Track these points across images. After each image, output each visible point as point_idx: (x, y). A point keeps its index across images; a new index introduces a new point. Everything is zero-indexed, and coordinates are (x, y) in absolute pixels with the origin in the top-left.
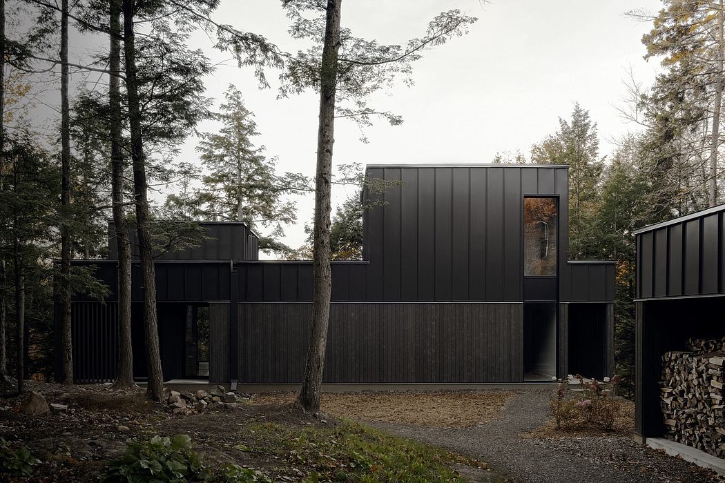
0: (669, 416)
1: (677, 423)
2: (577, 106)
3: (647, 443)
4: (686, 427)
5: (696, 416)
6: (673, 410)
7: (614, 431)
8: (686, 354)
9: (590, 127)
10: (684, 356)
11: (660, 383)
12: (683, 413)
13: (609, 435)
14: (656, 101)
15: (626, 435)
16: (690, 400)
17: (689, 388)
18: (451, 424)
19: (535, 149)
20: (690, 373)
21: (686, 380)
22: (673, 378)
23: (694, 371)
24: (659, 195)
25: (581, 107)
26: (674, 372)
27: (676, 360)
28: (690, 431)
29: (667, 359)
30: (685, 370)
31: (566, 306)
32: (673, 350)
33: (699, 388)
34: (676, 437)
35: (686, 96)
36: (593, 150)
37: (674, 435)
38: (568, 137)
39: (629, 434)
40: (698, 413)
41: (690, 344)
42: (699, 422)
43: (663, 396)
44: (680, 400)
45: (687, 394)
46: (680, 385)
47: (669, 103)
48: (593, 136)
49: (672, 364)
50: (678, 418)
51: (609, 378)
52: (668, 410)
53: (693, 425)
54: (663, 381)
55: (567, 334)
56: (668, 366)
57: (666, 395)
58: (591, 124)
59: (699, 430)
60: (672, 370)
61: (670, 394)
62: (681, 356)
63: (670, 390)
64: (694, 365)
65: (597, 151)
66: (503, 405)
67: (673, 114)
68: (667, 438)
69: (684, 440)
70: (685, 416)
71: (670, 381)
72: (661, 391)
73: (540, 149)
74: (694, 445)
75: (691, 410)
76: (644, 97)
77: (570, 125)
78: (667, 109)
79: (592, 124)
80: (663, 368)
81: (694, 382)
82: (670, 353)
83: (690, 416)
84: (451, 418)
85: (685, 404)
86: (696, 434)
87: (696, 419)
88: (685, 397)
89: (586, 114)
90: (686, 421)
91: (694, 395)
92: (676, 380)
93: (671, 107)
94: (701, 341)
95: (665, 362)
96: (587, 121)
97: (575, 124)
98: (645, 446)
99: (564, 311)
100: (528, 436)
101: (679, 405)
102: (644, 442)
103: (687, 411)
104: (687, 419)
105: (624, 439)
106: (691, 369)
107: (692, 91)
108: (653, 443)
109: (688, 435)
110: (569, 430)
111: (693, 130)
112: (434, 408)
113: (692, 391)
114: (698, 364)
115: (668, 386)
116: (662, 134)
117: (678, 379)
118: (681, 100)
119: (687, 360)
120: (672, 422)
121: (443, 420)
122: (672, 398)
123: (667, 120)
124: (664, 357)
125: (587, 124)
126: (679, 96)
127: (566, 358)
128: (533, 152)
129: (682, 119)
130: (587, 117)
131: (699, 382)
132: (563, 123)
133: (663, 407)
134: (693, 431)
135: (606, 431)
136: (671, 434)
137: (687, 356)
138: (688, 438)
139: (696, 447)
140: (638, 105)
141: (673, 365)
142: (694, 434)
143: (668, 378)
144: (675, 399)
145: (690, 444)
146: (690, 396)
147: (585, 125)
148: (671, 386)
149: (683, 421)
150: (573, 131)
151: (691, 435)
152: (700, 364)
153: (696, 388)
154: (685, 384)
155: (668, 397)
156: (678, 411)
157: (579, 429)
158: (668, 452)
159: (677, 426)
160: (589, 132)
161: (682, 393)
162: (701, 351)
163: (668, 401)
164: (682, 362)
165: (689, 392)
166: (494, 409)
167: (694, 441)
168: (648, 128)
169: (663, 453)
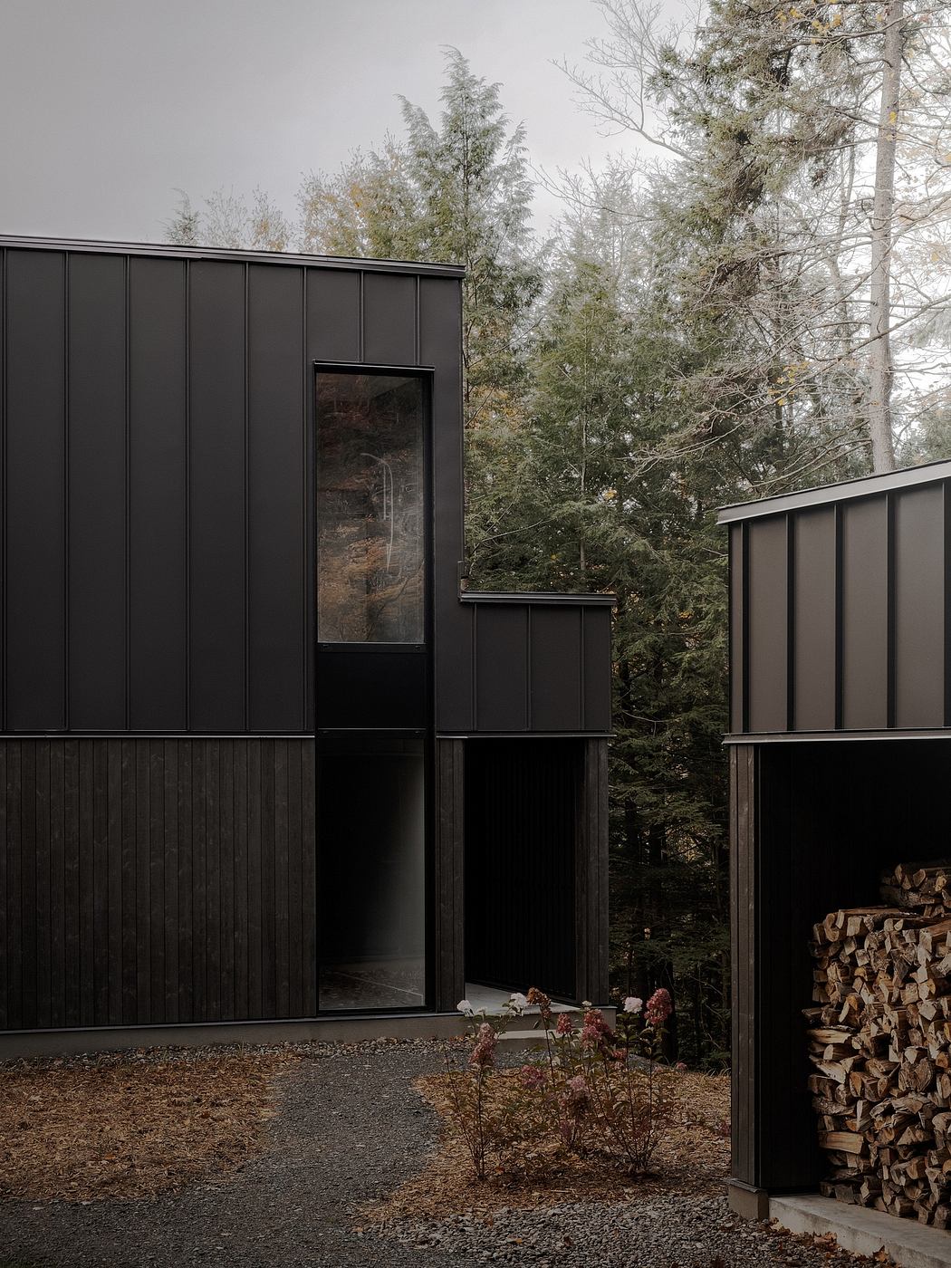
0: (841, 1123)
1: (866, 1144)
2: (460, 65)
3: (773, 1215)
4: (895, 1156)
5: (929, 1121)
6: (852, 1102)
7: (655, 1177)
8: (895, 919)
9: (505, 140)
10: (888, 925)
11: (809, 1013)
12: (889, 1111)
13: (645, 1193)
14: (706, 73)
15: (698, 1190)
16: (912, 1067)
17: (905, 1026)
18: (105, 1183)
19: (317, 200)
20: (908, 980)
21: (897, 1004)
22: (851, 999)
23: (921, 975)
24: (720, 379)
25: (474, 70)
26: (853, 978)
27: (860, 940)
28: (911, 1168)
29: (832, 935)
30: (890, 972)
31: (459, 750)
32: (850, 902)
33: (940, 1028)
34: (865, 1191)
35: (793, 64)
36: (514, 216)
37: (855, 1184)
38: (432, 169)
39: (706, 1183)
40: (937, 1111)
41: (899, 886)
42: (939, 1139)
43: (821, 1055)
44: (876, 1068)
45: (902, 1050)
46: (875, 1021)
47: (748, 85)
48: (515, 168)
49: (848, 951)
50: (869, 1130)
51: (638, 1001)
52: (835, 1101)
53: (919, 1150)
54: (820, 1005)
55: (459, 844)
56: (836, 958)
57: (829, 1053)
58: (505, 129)
59: (940, 1166)
60: (848, 971)
61: (844, 1050)
62: (878, 925)
63: (841, 1038)
64: (922, 954)
65: (526, 223)
66: (263, 1103)
67: (760, 119)
68: (833, 1196)
69: (888, 1199)
70: (893, 1120)
71: (840, 1006)
72: (815, 1038)
73: (333, 200)
74: (923, 1215)
75: (913, 1102)
76: (669, 56)
77: (439, 128)
78: (739, 102)
79: (509, 131)
80: (817, 964)
81: (922, 1009)
82: (841, 915)
83: (909, 1120)
84: (97, 1160)
85: (893, 1082)
86: (931, 1179)
87: (929, 1129)
88: (893, 1057)
89: (490, 94)
90: (898, 1138)
91: (923, 1053)
92: (861, 1004)
93: (752, 98)
94: (932, 876)
95: (827, 944)
96: (492, 119)
97: (456, 125)
98: (767, 1226)
99: (452, 765)
100: (382, 1212)
101: (874, 1086)
102: (764, 1211)
103: (898, 1103)
104: (899, 1129)
105: (697, 1203)
106: (914, 969)
107: (814, 52)
108: (792, 1215)
109: (903, 1181)
110: (514, 1181)
111: (819, 178)
112: (24, 1126)
113: (916, 1037)
114: (934, 950)
115: (835, 1022)
116: (729, 183)
117: (868, 999)
118: (782, 76)
119: (900, 937)
120: (850, 1143)
121: (71, 1169)
122: (849, 1062)
123: (742, 137)
124: (822, 929)
125: (495, 128)
126: (776, 64)
127: (460, 926)
128: (313, 207)
129: (792, 141)
130: (495, 106)
131: (940, 1011)
132: (417, 119)
133: (821, 1094)
134: (921, 1168)
135: (633, 1178)
136: (847, 1182)
137: (899, 925)
138: (902, 1194)
139: (930, 1222)
140: (653, 80)
141: (852, 956)
142: (925, 1180)
143: (834, 997)
144: (860, 1066)
145: (909, 1213)
146: (911, 1054)
147: (486, 132)
148: (846, 1022)
149: (888, 1137)
150: (449, 149)
151: (912, 1184)
152: (942, 950)
153: (932, 1028)
154: (893, 1016)
155: (836, 1060)
156: (870, 1106)
157: (546, 1178)
158: (844, 1242)
159: (865, 1154)
160: (500, 158)
161: (882, 1043)
162: (934, 906)
163: (837, 1072)
164: (882, 946)
165: (905, 1043)
166: (240, 1117)
167: (923, 1201)
168: (681, 159)
169: (829, 1246)
